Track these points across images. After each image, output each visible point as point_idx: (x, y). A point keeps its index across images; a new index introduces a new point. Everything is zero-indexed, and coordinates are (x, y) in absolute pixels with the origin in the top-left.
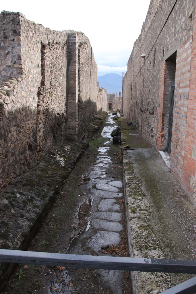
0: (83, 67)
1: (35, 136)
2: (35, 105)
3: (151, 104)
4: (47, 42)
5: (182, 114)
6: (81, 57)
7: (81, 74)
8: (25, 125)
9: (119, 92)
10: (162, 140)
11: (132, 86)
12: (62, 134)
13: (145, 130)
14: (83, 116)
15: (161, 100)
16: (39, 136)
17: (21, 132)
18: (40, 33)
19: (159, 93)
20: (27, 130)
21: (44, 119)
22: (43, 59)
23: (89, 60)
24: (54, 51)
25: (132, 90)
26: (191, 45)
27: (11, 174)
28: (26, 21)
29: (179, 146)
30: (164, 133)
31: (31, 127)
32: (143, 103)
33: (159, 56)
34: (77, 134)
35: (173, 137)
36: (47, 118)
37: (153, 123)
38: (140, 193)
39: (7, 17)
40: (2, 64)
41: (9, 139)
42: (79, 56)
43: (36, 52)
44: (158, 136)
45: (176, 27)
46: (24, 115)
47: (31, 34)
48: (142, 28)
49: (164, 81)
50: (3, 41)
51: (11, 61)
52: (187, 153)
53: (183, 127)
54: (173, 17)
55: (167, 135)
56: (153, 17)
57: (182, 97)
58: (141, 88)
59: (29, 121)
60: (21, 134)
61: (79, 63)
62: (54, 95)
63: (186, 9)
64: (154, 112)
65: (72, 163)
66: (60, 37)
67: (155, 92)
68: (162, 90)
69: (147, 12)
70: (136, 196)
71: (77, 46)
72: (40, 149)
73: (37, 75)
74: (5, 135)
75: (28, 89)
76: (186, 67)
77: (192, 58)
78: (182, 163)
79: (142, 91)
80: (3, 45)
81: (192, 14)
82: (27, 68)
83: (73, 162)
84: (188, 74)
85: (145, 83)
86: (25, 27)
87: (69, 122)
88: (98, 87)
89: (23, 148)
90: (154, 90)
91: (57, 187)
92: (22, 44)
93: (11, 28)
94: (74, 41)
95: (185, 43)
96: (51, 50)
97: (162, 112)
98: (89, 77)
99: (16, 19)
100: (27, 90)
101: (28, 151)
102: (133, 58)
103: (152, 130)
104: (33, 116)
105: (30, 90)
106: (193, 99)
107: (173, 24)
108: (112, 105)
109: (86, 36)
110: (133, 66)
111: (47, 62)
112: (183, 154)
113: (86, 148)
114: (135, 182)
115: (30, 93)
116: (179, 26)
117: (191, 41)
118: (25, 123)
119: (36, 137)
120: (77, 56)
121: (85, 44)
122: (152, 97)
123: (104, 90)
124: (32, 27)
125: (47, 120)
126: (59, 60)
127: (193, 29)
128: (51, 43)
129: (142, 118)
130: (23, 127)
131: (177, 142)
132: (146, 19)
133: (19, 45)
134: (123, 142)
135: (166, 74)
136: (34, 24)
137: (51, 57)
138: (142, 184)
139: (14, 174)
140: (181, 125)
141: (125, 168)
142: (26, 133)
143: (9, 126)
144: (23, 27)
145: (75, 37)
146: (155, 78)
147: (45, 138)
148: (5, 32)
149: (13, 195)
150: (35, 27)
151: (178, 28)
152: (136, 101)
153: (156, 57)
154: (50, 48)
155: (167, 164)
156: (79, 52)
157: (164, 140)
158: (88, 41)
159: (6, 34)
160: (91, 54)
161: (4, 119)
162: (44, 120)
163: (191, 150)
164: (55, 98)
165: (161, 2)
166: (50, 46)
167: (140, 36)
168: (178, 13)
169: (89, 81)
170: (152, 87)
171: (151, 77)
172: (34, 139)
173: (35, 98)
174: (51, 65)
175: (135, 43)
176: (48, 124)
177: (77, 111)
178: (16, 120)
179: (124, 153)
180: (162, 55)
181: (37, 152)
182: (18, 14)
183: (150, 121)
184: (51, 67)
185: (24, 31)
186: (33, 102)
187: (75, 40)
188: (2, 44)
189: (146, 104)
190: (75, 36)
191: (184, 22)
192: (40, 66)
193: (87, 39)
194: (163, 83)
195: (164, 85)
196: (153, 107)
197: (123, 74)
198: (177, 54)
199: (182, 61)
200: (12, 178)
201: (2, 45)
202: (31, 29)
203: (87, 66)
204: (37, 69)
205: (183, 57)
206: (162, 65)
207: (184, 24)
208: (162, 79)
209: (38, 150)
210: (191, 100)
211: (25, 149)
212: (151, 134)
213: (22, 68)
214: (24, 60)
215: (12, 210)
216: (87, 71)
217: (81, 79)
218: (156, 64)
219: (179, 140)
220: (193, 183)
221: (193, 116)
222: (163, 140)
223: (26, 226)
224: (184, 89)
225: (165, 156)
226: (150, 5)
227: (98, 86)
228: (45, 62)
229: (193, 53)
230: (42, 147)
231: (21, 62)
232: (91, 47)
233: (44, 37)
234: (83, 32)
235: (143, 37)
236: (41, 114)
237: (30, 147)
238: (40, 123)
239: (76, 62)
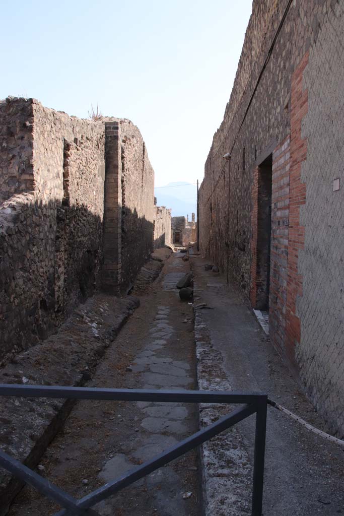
0: (129, 175)
1: (52, 286)
2: (52, 237)
3: (241, 235)
4: (73, 139)
5: (282, 249)
6: (127, 160)
7: (127, 186)
8: (37, 269)
9: (193, 214)
10: (257, 292)
11: (213, 205)
12: (94, 285)
13: (233, 277)
14: (130, 255)
15: (254, 228)
16: (58, 287)
17: (30, 279)
18: (62, 125)
19: (252, 217)
20: (40, 277)
21: (65, 259)
22: (65, 165)
23: (140, 163)
24: (83, 152)
25: (213, 211)
26: (289, 148)
27: (13, 345)
28: (42, 109)
29: (280, 299)
30: (261, 279)
31: (46, 272)
32: (230, 233)
33: (250, 158)
34: (119, 285)
35: (272, 285)
36: (70, 257)
37: (244, 265)
38: (219, 372)
39: (14, 104)
40: (2, 173)
41: (13, 290)
42: (123, 158)
43: (56, 153)
44: (252, 285)
45: (271, 118)
46: (35, 253)
47: (49, 128)
48: (225, 112)
49: (258, 198)
50: (6, 139)
51: (17, 170)
52: (290, 309)
53: (283, 269)
54: (266, 103)
55: (265, 283)
56: (240, 98)
57: (281, 223)
58: (226, 208)
59: (43, 263)
60: (31, 282)
61: (123, 168)
62: (82, 222)
63: (281, 95)
64: (245, 246)
65: (111, 332)
66: (92, 129)
67: (246, 215)
68: (255, 212)
69: (232, 90)
70: (212, 377)
71: (120, 142)
72: (58, 307)
73: (56, 189)
74: (6, 283)
75: (42, 212)
76: (285, 179)
77: (291, 167)
78: (284, 325)
79: (227, 212)
80: (6, 145)
81: (288, 104)
82: (42, 179)
83: (113, 331)
84: (287, 190)
85: (231, 201)
86: (41, 119)
87: (106, 264)
88: (155, 206)
89: (32, 305)
90: (244, 212)
91: (87, 368)
92: (35, 145)
93: (19, 121)
94: (115, 135)
95: (282, 144)
96: (78, 150)
97: (255, 247)
98: (140, 190)
99: (27, 108)
100: (41, 214)
101: (40, 311)
102: (214, 159)
103: (243, 276)
104: (49, 254)
105: (44, 213)
106: (294, 226)
107: (266, 113)
108: (181, 236)
109: (135, 125)
110: (213, 171)
111: (73, 169)
112: (284, 311)
113: (134, 308)
114: (211, 357)
115: (45, 218)
116: (274, 117)
117: (289, 141)
118: (37, 266)
119: (54, 288)
120: (121, 158)
121: (133, 138)
122: (242, 223)
123: (165, 210)
124: (50, 118)
125: (71, 261)
126: (92, 164)
127: (290, 125)
128: (79, 139)
129: (228, 257)
130: (33, 271)
131: (277, 293)
132: (231, 100)
133: (31, 145)
134: (196, 296)
135: (260, 187)
136: (54, 114)
137: (78, 161)
138: (222, 360)
139: (18, 347)
140: (281, 266)
141: (197, 336)
142: (38, 282)
143: (12, 270)
144: (37, 117)
145: (117, 128)
146: (245, 193)
147: (67, 290)
148: (10, 126)
149: (17, 379)
150: (56, 118)
151: (273, 120)
152: (219, 230)
153: (246, 160)
154: (76, 148)
155: (264, 329)
156: (123, 152)
157: (261, 292)
158: (138, 132)
159: (12, 129)
160: (144, 153)
161: (5, 259)
162: (66, 261)
163: (294, 304)
164: (84, 226)
165: (251, 78)
166: (76, 144)
167: (223, 123)
168: (272, 99)
169: (139, 196)
170: (241, 207)
171: (240, 191)
172: (49, 292)
173: (53, 226)
174: (78, 173)
175: (215, 134)
176: (71, 267)
177: (120, 246)
178: (23, 261)
179: (197, 314)
180: (253, 157)
181: (55, 312)
182: (31, 101)
183: (240, 261)
184: (78, 177)
185: (38, 124)
186: (49, 232)
187: (117, 133)
188: (4, 144)
189: (233, 233)
190: (116, 126)
191: (279, 113)
192: (61, 175)
193: (136, 129)
194: (257, 201)
195: (258, 204)
196: (244, 240)
197: (198, 183)
198: (273, 158)
199: (280, 169)
200: (16, 352)
201: (4, 146)
202: (49, 121)
203: (136, 172)
204: (56, 181)
205: (281, 163)
206: (253, 173)
207: (279, 115)
208: (255, 195)
209: (56, 310)
210: (292, 227)
211: (36, 307)
212: (242, 283)
213: (34, 180)
214: (38, 167)
215: (16, 401)
216: (136, 181)
217: (126, 193)
218: (247, 170)
219: (279, 290)
220: (299, 354)
221: (294, 252)
222: (259, 293)
223: (38, 426)
224: (283, 211)
225: (262, 318)
226: (235, 79)
227: (155, 203)
228: (69, 170)
229: (291, 159)
230: (62, 305)
231: (33, 171)
232: (142, 142)
233: (68, 131)
234: (130, 120)
235: (227, 126)
236: (62, 251)
237: (43, 302)
238: (59, 266)
239: (117, 167)
